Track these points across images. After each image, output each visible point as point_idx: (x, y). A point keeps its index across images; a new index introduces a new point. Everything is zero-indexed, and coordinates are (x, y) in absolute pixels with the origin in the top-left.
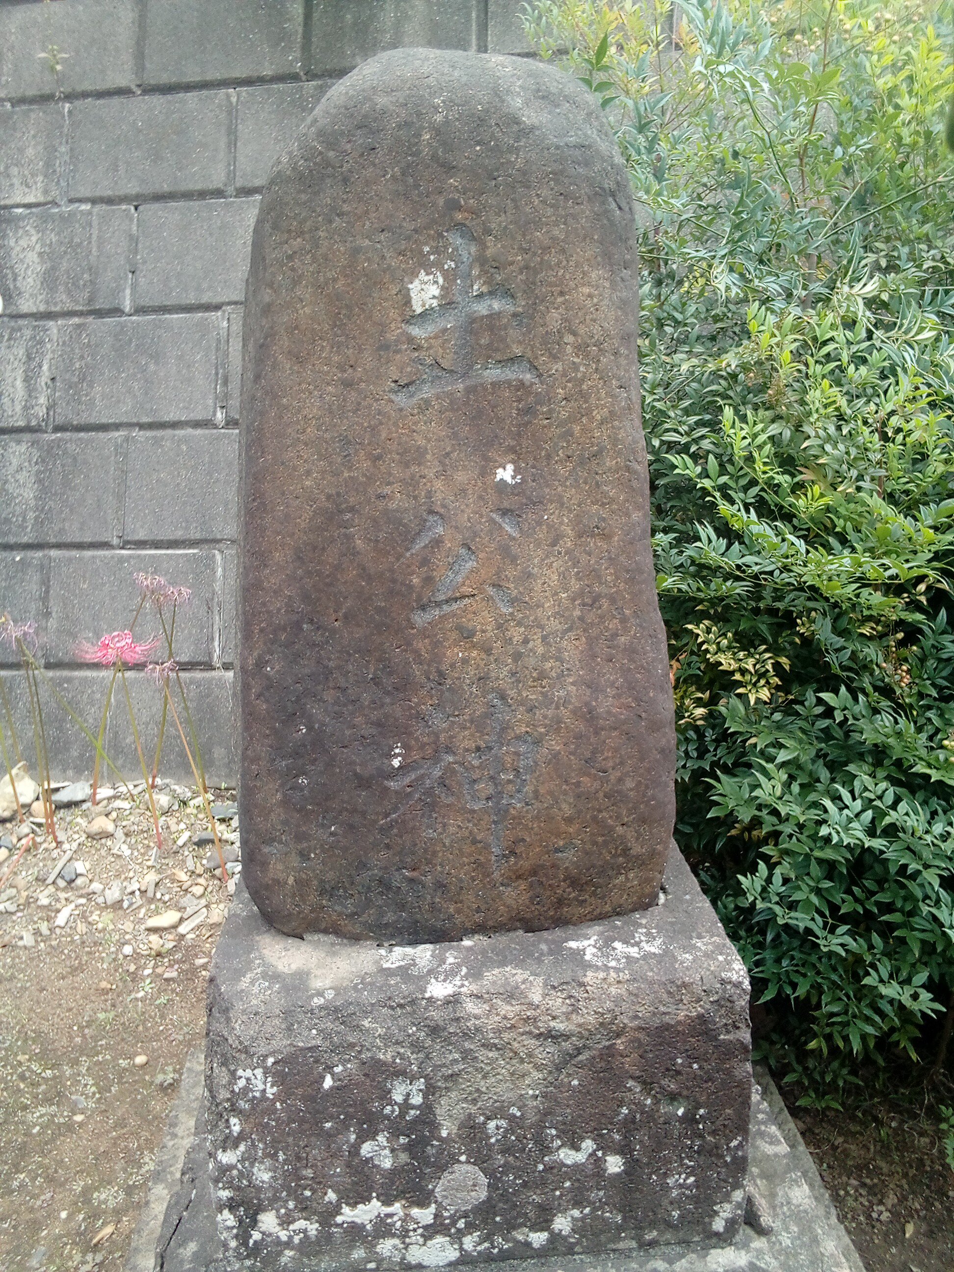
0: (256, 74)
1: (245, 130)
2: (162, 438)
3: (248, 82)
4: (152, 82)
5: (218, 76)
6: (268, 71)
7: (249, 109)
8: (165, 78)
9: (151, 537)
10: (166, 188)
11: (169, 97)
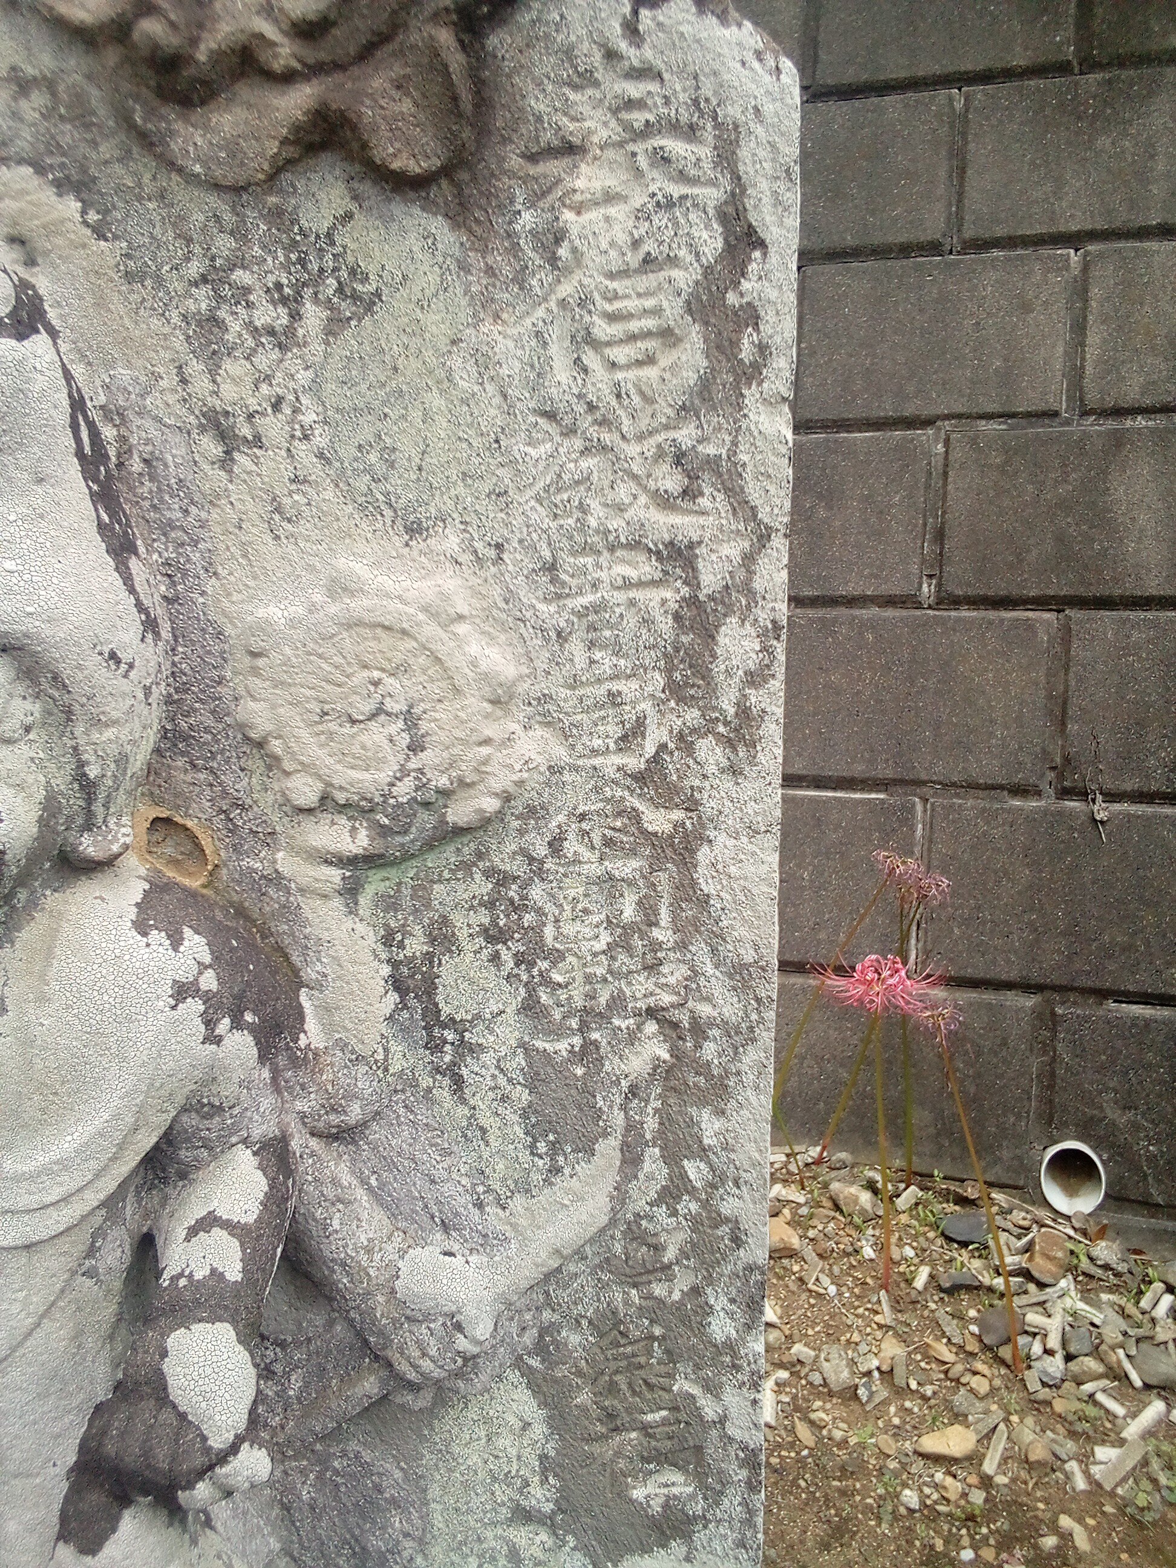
0: (999, 65)
1: (979, 151)
2: (835, 621)
3: (985, 77)
4: (830, 81)
5: (937, 69)
6: (1019, 59)
7: (987, 118)
8: (851, 75)
9: (814, 771)
10: (850, 240)
11: (857, 103)
